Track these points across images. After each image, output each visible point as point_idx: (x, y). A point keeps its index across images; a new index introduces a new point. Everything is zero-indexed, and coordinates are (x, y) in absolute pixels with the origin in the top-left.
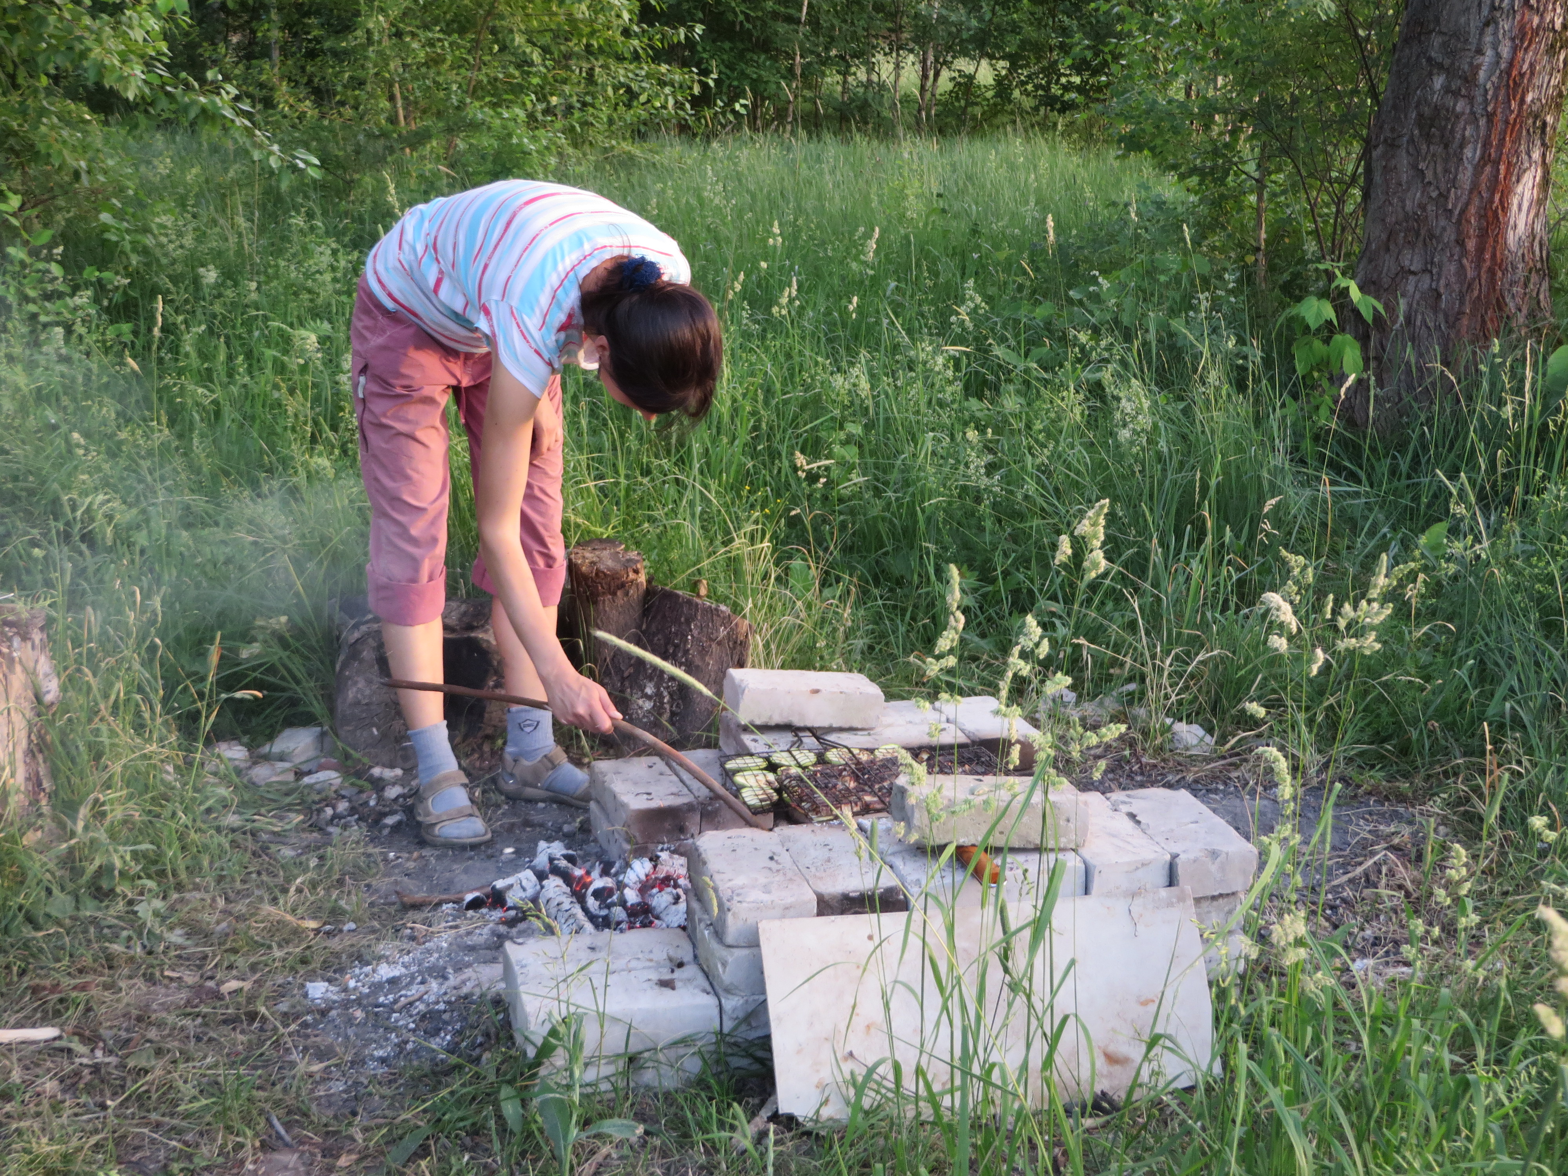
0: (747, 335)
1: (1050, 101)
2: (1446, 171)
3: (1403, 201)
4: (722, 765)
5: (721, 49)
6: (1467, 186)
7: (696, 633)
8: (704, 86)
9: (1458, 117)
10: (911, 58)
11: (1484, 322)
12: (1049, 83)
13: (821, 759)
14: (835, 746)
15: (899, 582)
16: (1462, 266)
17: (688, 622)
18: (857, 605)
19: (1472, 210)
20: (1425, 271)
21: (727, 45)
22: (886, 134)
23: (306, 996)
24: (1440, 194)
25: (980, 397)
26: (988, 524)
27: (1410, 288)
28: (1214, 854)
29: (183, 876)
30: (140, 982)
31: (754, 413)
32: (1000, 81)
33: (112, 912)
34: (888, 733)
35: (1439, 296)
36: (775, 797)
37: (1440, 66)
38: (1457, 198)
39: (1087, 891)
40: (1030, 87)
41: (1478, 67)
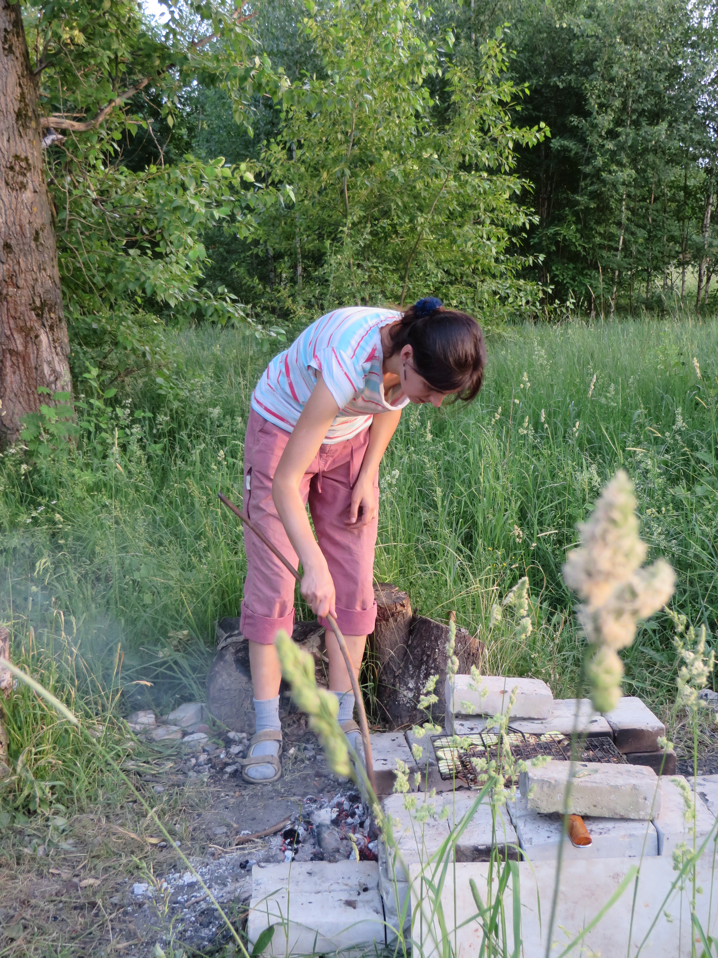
4: (433, 742)
7: (441, 647)
10: (692, 270)
14: (514, 731)
17: (436, 640)
23: (133, 892)
29: (85, 802)
30: (32, 876)
33: (34, 825)
34: (554, 722)
36: (460, 768)
39: (659, 853)
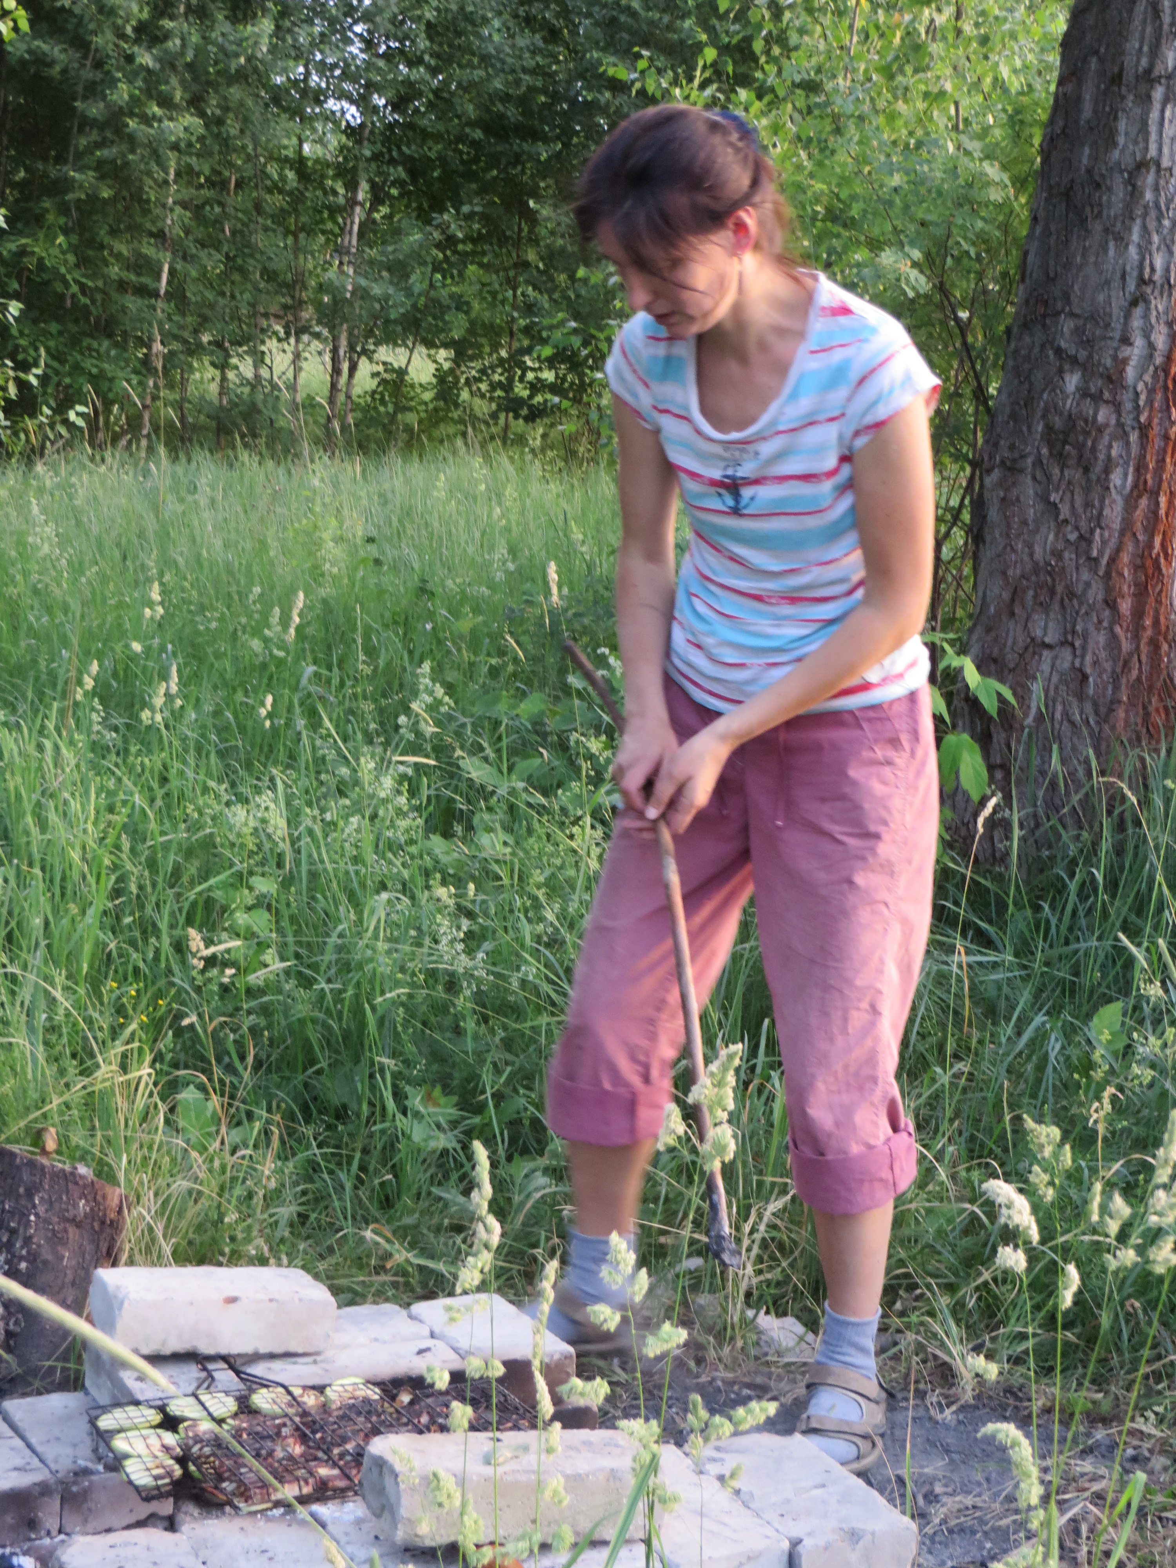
0: (99, 749)
1: (513, 406)
2: (1088, 505)
3: (1030, 546)
4: (93, 1422)
5: (46, 333)
6: (1116, 526)
7: (41, 1210)
8: (22, 385)
9: (1100, 430)
10: (316, 345)
11: (1147, 715)
12: (510, 380)
13: (245, 1407)
14: (265, 1384)
15: (341, 1114)
16: (1114, 637)
17: (30, 1195)
18: (283, 1157)
19: (1125, 558)
20: (1064, 643)
21: (54, 327)
22: (286, 451)
24: (1081, 537)
25: (447, 835)
26: (470, 1025)
27: (1046, 667)
28: (854, 1536)
31: (115, 867)
32: (441, 377)
34: (343, 1359)
35: (1085, 677)
36: (178, 1472)
37: (1074, 361)
38: (1104, 542)
40: (484, 387)
41: (1125, 361)
